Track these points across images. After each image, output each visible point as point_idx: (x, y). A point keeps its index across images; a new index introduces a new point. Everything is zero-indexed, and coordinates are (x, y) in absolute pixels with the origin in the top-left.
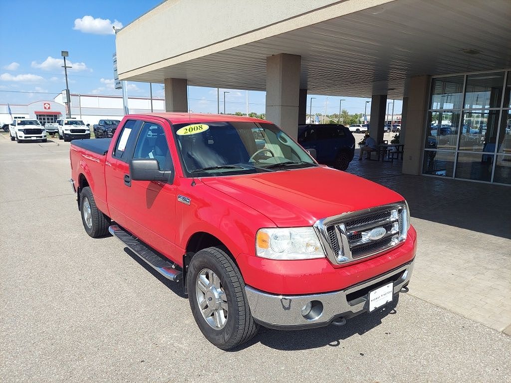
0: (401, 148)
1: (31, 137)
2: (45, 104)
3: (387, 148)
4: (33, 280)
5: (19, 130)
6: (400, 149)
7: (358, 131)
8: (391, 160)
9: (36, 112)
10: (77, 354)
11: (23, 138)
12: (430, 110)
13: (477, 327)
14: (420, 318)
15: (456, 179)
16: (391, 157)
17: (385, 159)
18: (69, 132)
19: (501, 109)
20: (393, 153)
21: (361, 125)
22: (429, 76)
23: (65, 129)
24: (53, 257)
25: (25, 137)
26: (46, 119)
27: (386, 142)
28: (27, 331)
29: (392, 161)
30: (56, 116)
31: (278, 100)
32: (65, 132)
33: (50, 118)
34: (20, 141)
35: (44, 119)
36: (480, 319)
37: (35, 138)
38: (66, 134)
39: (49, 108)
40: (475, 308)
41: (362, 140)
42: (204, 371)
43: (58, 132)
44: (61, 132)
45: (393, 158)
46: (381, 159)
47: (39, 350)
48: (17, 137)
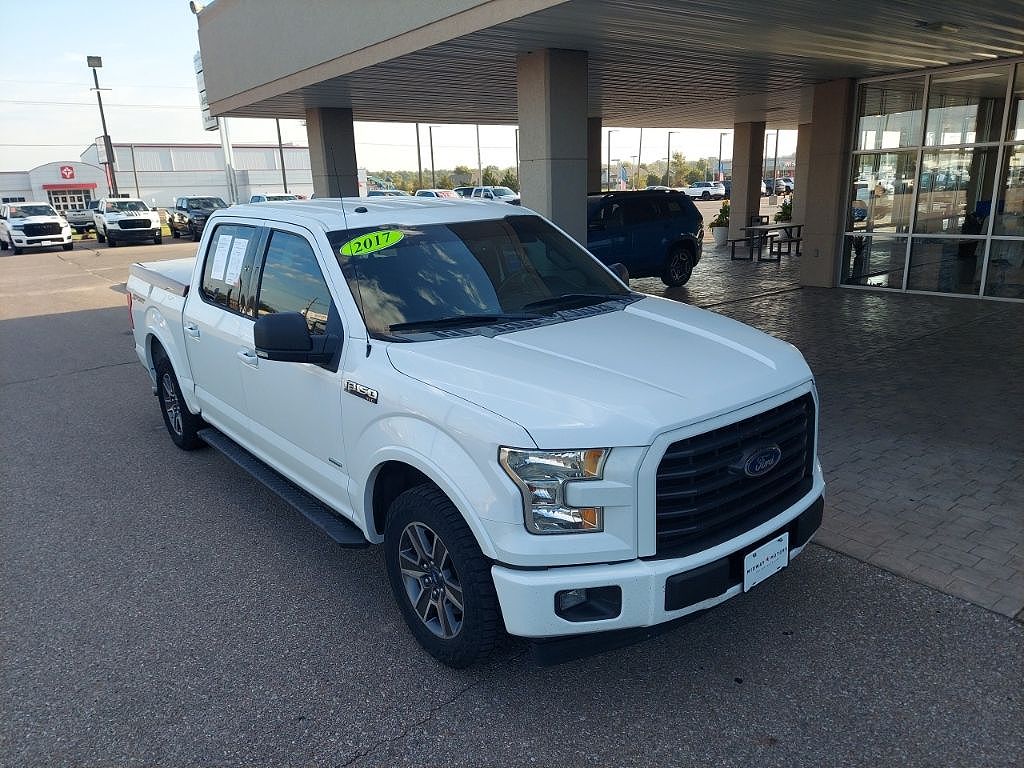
0: (795, 231)
1: (39, 241)
2: (63, 168)
3: (767, 231)
4: (66, 555)
5: (16, 227)
6: (794, 235)
7: (706, 196)
8: (775, 257)
9: (45, 187)
10: (169, 708)
11: (24, 244)
12: (856, 152)
13: (965, 610)
14: (850, 597)
15: (911, 292)
16: (775, 249)
17: (763, 256)
18: (116, 227)
19: (1001, 144)
20: (779, 243)
21: (712, 183)
22: (854, 80)
23: (108, 220)
24: (106, 502)
25: (29, 242)
26: (68, 199)
27: (765, 220)
28: (64, 664)
29: (779, 260)
30: (88, 192)
31: (543, 149)
32: (109, 227)
33: (76, 196)
34: (19, 251)
35: (64, 200)
36: (970, 594)
37: (49, 243)
38: (111, 231)
39: (72, 176)
40: (959, 571)
41: (717, 217)
42: (425, 733)
43: (94, 227)
44: (100, 226)
45: (779, 253)
46: (755, 256)
47: (90, 706)
48: (12, 243)
